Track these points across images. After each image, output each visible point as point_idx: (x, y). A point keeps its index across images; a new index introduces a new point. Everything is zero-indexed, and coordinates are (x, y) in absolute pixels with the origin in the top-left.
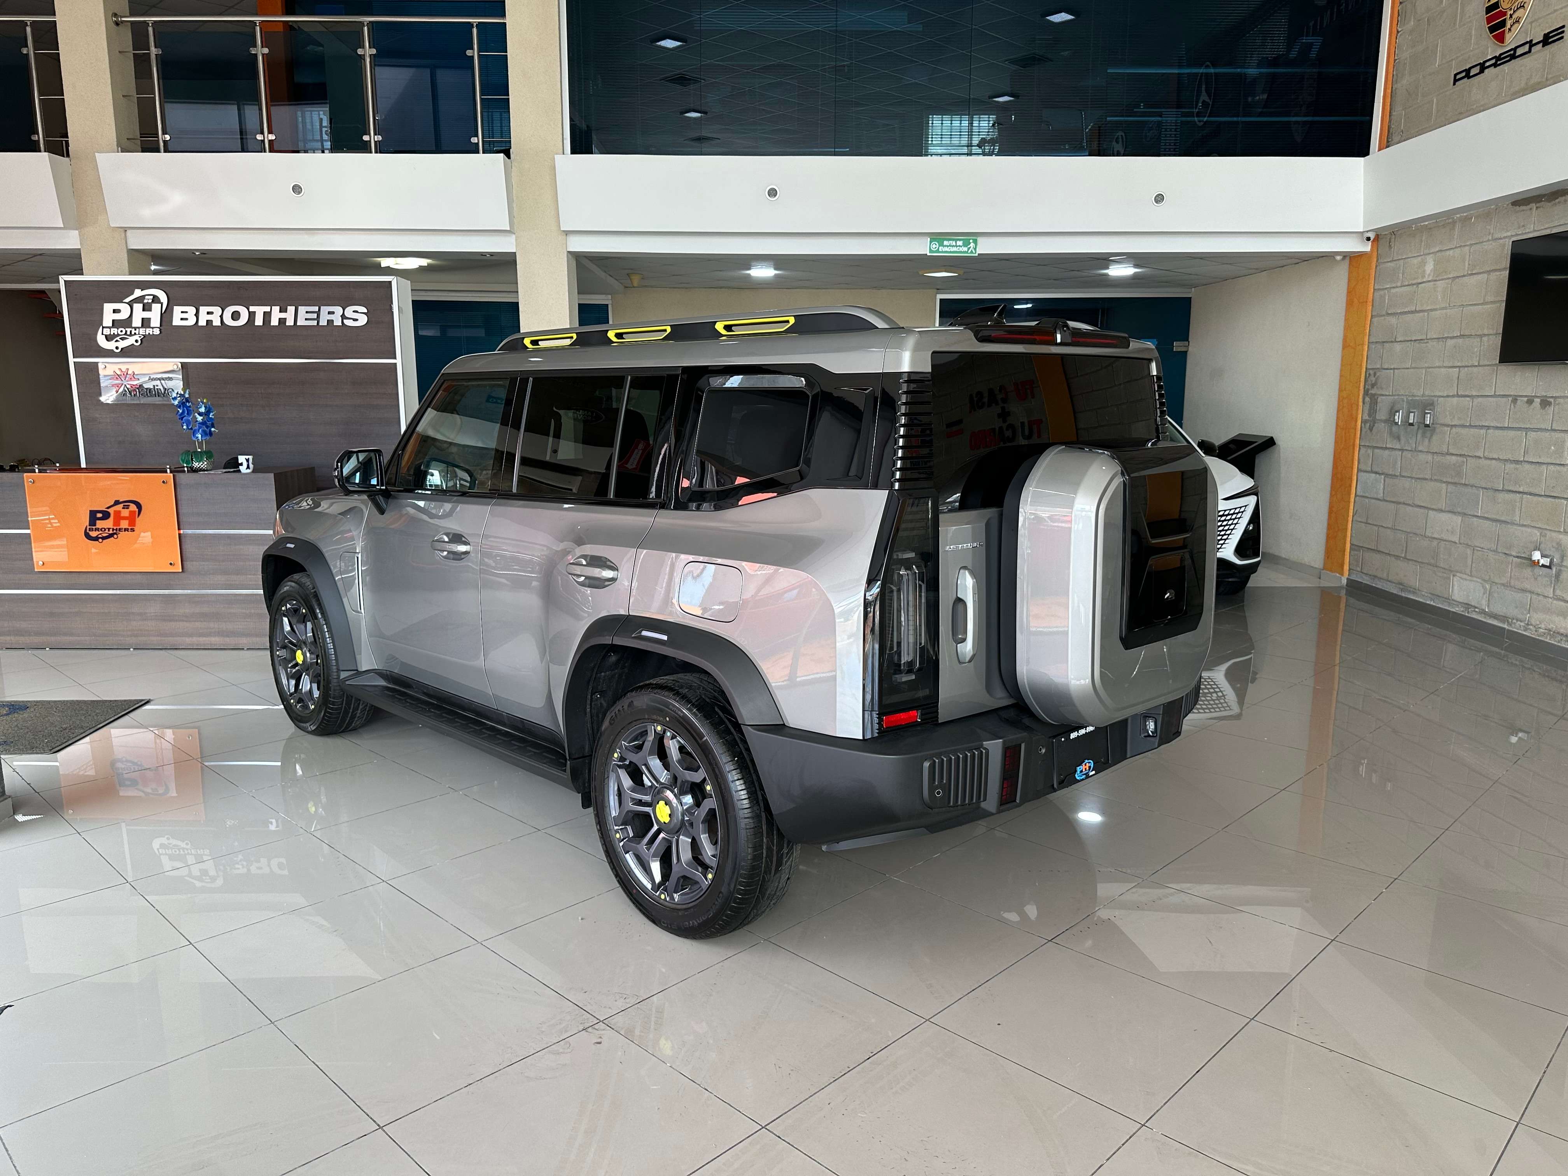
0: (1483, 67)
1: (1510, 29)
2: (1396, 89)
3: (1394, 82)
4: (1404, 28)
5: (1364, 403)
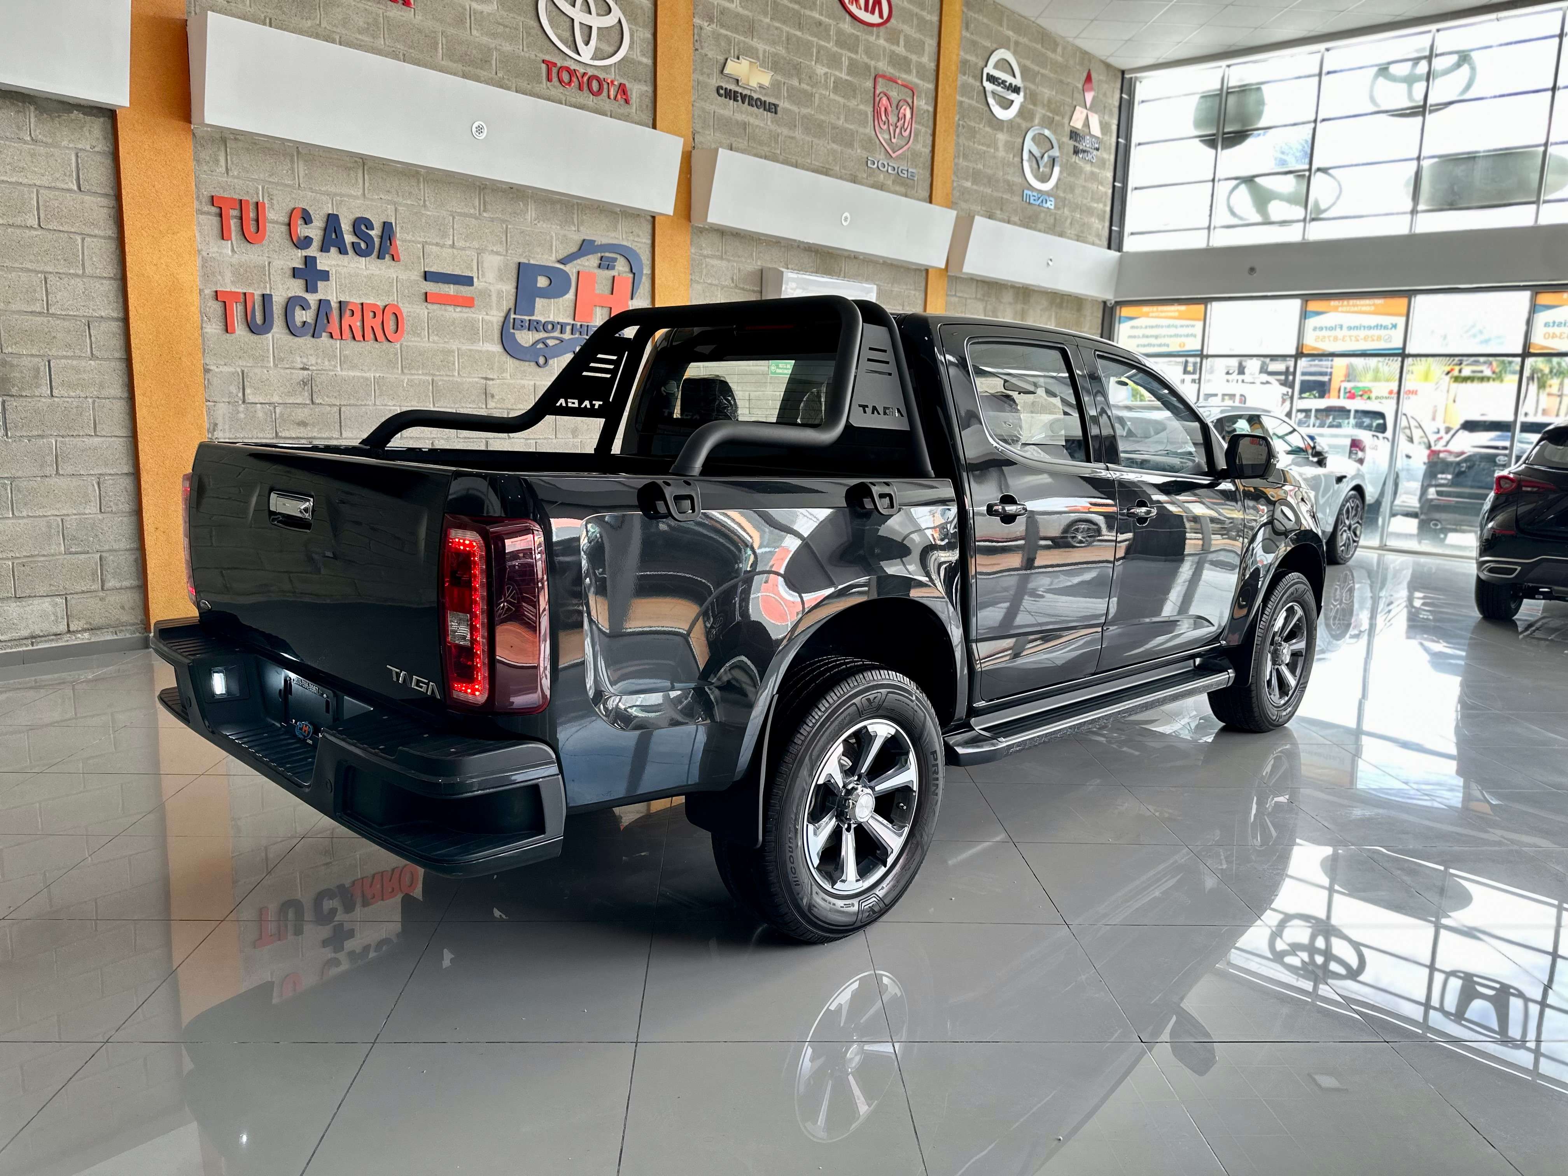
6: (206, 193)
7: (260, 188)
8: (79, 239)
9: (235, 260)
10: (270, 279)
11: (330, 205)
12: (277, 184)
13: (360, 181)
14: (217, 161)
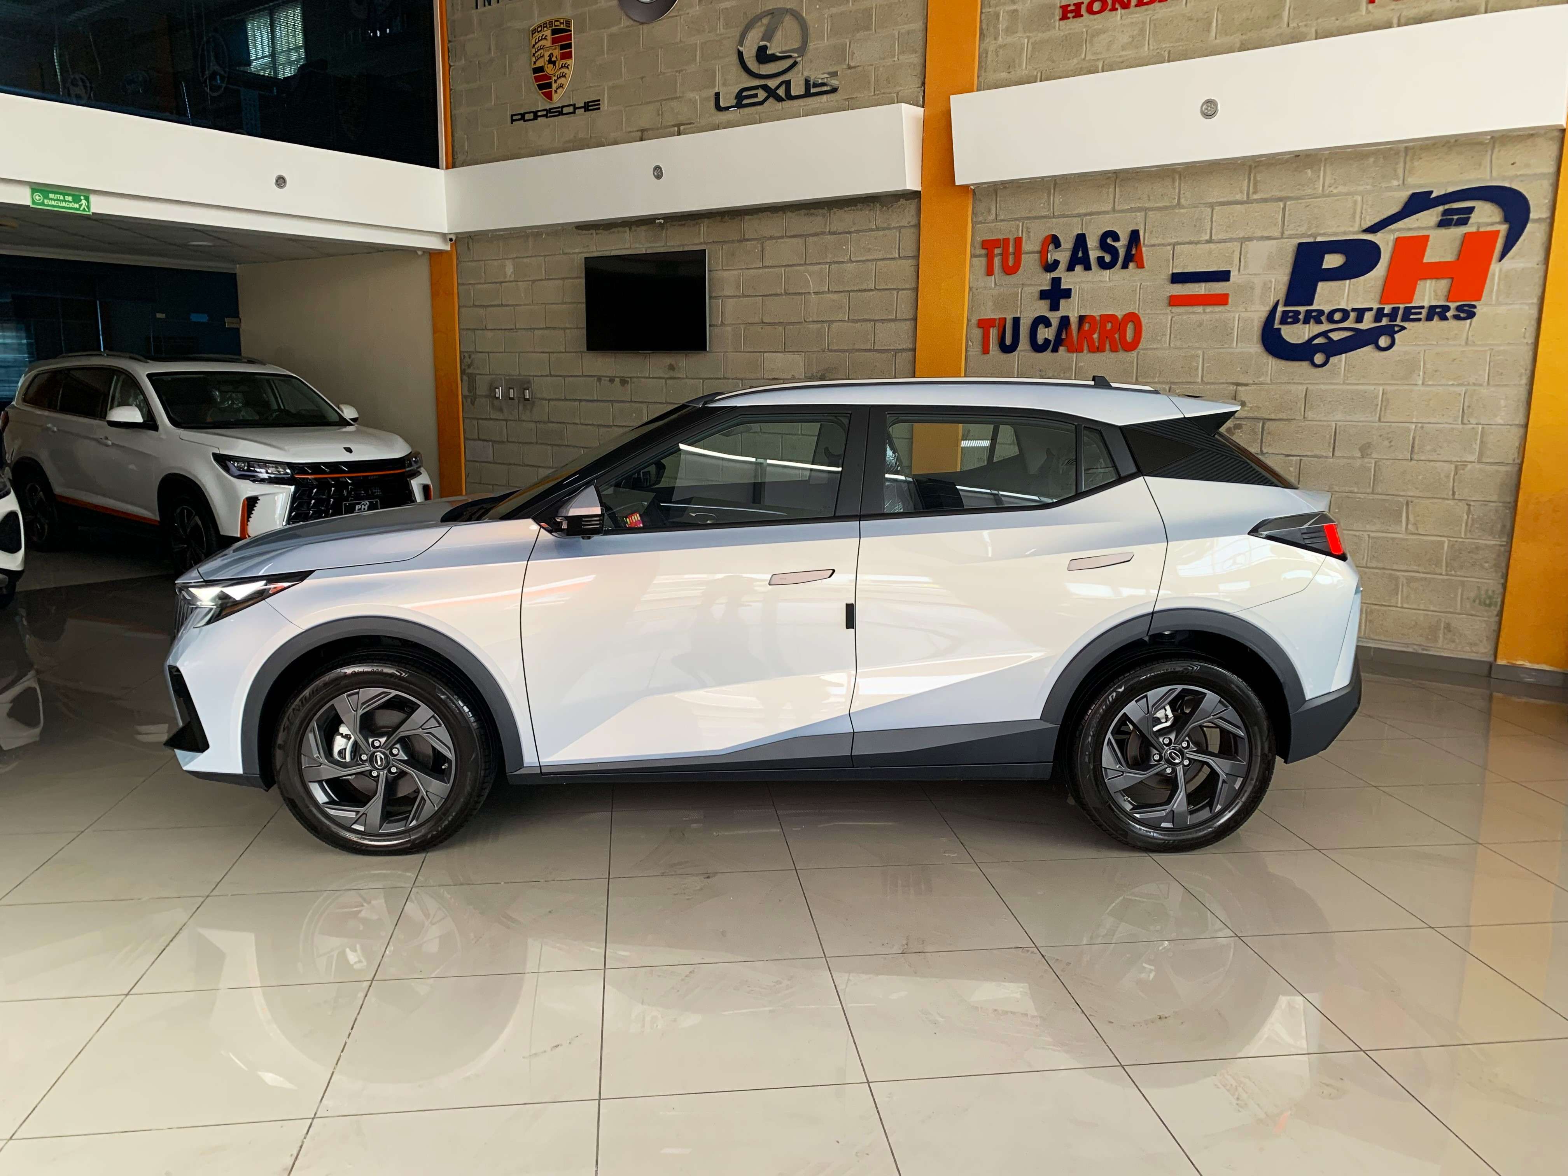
0: (536, 117)
1: (556, 91)
2: (455, 115)
3: (453, 109)
4: (457, 64)
5: (462, 380)
6: (979, 239)
7: (1021, 224)
8: (895, 292)
9: (995, 292)
10: (1021, 304)
11: (1080, 227)
12: (1035, 218)
13: (1111, 197)
14: (989, 211)
